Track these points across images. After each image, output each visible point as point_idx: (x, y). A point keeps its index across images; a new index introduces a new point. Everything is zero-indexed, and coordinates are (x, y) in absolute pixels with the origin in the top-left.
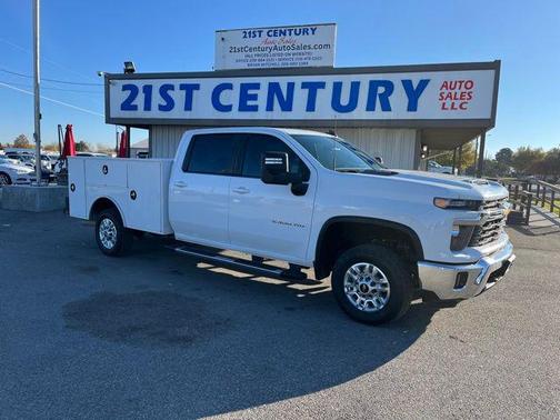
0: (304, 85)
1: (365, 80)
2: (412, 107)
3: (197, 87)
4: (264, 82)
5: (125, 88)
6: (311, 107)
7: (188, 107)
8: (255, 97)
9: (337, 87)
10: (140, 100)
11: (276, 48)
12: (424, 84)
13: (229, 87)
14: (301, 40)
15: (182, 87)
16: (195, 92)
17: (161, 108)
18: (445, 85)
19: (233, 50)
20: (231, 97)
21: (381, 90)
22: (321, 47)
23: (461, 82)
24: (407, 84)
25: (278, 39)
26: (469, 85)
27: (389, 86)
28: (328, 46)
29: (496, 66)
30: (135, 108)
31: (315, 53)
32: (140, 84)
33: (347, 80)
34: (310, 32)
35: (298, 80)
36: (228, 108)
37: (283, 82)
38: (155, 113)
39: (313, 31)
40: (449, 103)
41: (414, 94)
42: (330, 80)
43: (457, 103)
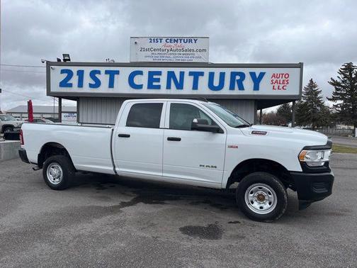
0: (191, 74)
1: (228, 72)
2: (256, 88)
3: (117, 72)
4: (165, 71)
5: (63, 72)
6: (195, 87)
7: (111, 85)
8: (158, 80)
9: (212, 75)
10: (75, 80)
11: (171, 50)
12: (262, 75)
13: (141, 73)
14: (188, 46)
15: (107, 72)
16: (116, 76)
17: (91, 86)
18: (274, 76)
19: (142, 49)
20: (142, 80)
21: (238, 78)
22: (200, 51)
23: (282, 74)
24: (253, 74)
25: (173, 44)
26: (287, 76)
27: (242, 75)
28: (205, 50)
29: (300, 66)
30: (71, 85)
31: (197, 54)
32: (75, 69)
33: (217, 71)
34: (193, 41)
35: (187, 70)
36: (140, 87)
37: (177, 71)
38: (86, 89)
39: (195, 41)
40: (276, 86)
41: (257, 80)
42: (207, 71)
43: (281, 86)
